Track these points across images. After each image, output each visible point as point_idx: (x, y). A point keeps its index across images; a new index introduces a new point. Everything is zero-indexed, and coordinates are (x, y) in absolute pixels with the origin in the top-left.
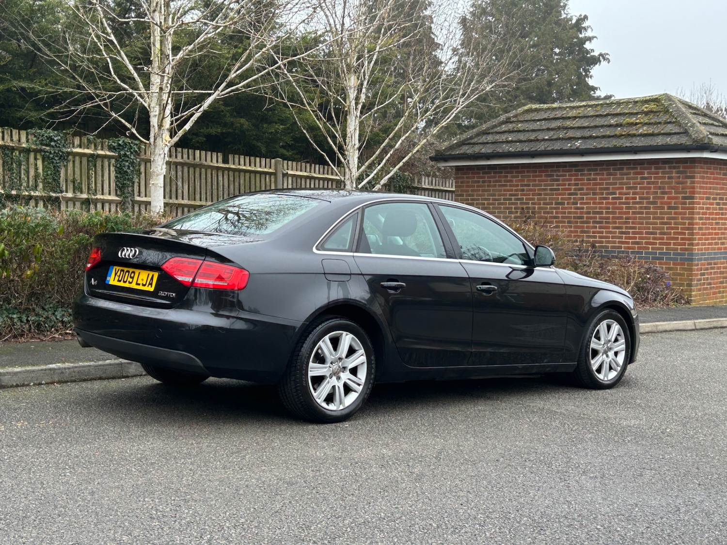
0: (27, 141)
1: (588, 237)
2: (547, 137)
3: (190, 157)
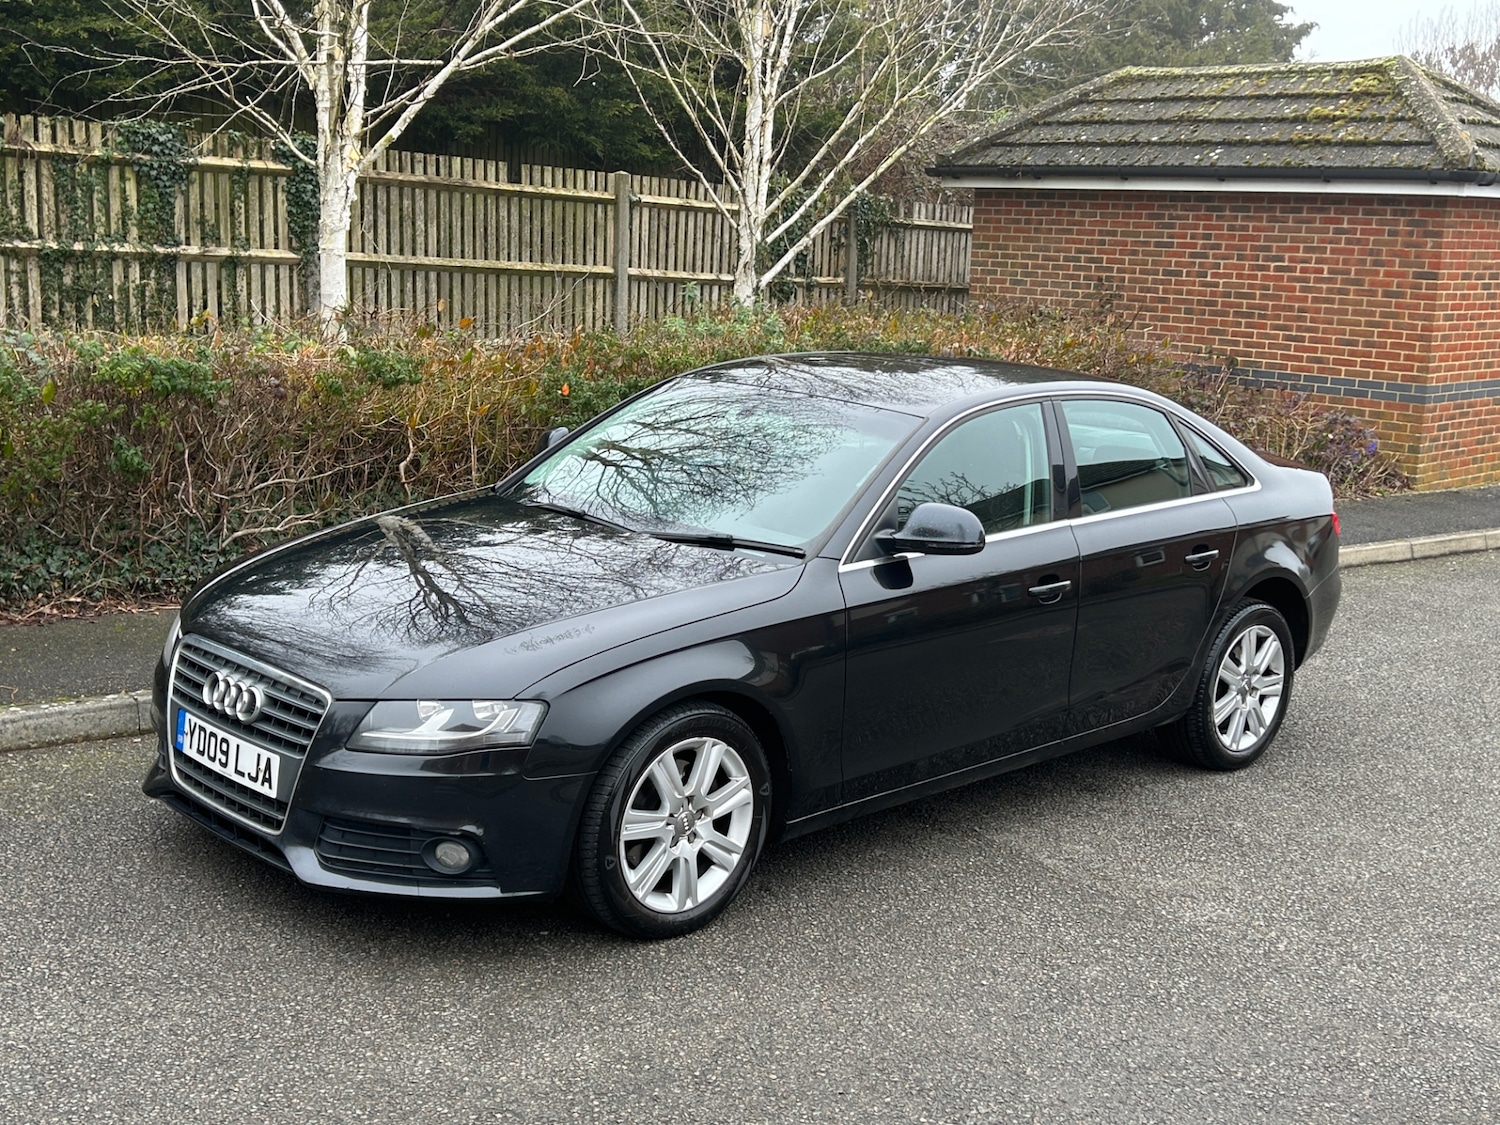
0: (105, 144)
1: (1222, 342)
2: (1154, 139)
3: (442, 171)
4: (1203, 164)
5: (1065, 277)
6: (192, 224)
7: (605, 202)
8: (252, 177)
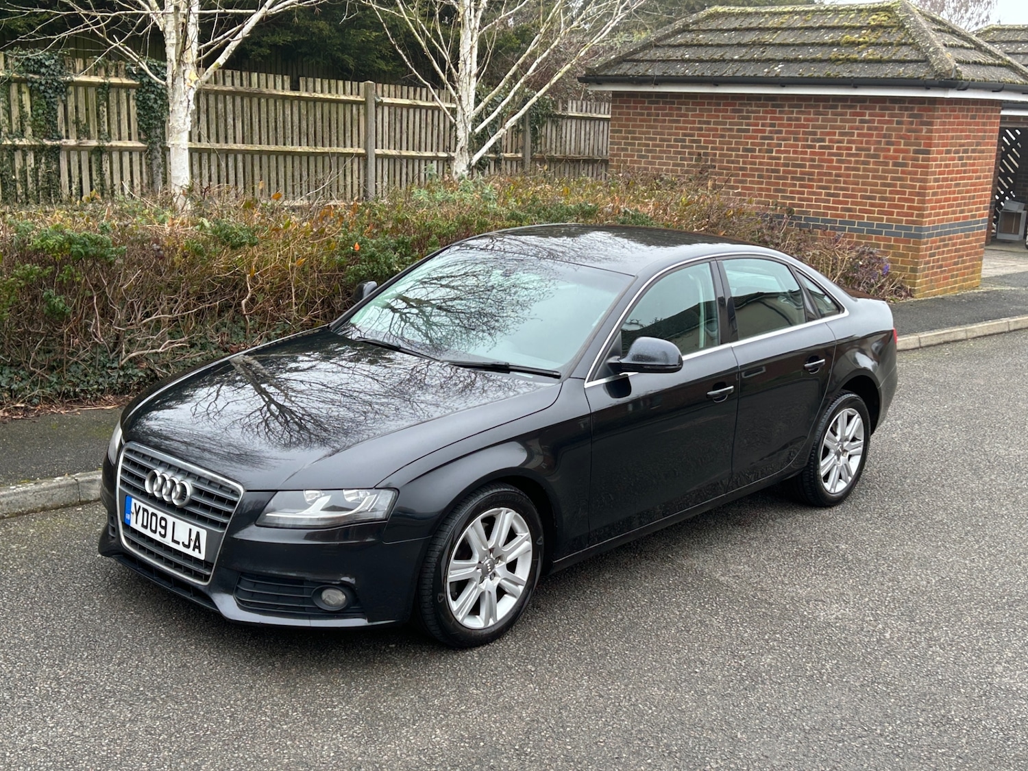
0: (6, 67)
1: (783, 198)
2: (736, 57)
3: (245, 83)
4: (770, 75)
5: (676, 153)
6: (70, 124)
7: (358, 103)
8: (111, 90)
